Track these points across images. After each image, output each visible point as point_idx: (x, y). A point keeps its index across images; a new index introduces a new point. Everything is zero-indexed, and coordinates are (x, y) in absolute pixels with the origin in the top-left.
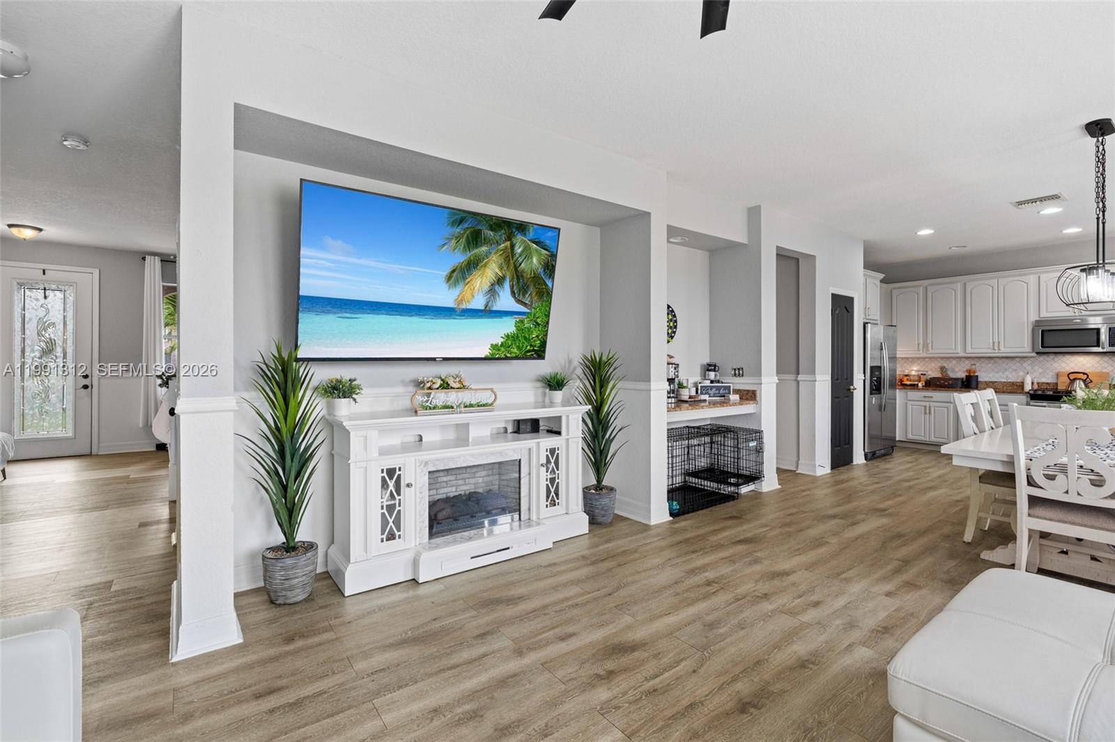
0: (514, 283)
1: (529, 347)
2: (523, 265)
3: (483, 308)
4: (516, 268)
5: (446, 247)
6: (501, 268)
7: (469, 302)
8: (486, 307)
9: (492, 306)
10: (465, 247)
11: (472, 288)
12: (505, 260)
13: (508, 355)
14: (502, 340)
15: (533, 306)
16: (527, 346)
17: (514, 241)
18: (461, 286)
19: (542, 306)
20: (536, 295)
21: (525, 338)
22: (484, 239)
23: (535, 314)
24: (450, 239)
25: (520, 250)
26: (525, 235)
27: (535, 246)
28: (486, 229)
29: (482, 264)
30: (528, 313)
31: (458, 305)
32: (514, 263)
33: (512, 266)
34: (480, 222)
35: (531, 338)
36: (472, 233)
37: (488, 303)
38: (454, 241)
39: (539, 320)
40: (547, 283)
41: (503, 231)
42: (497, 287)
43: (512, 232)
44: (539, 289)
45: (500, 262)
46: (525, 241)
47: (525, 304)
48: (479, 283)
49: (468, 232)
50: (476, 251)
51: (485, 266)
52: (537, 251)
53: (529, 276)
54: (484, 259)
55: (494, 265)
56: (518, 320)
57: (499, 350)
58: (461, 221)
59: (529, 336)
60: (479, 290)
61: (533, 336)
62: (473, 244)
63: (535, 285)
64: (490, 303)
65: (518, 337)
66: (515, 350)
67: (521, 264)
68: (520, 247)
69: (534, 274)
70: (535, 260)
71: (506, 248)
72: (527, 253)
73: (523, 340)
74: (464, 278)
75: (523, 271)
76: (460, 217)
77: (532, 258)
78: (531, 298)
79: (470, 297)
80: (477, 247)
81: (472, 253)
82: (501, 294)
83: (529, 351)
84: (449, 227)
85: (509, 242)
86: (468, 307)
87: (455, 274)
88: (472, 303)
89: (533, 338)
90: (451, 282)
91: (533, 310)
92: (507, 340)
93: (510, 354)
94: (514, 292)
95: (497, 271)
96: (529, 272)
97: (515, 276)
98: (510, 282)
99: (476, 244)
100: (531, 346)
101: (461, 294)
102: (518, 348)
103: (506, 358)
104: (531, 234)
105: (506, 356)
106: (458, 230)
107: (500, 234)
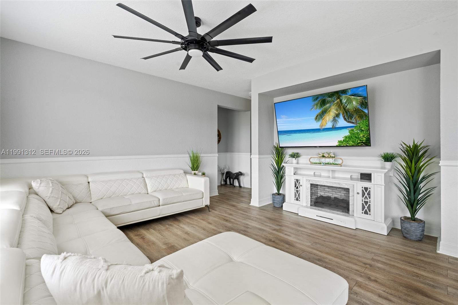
0: (345, 115)
1: (359, 141)
2: (348, 107)
3: (332, 127)
4: (344, 109)
5: (313, 109)
6: (337, 110)
7: (325, 126)
8: (333, 126)
9: (336, 126)
10: (320, 107)
11: (326, 120)
12: (338, 107)
13: (348, 145)
14: (344, 139)
15: (358, 122)
16: (358, 141)
17: (341, 98)
18: (321, 120)
19: (363, 122)
20: (358, 118)
21: (356, 137)
22: (327, 102)
23: (359, 127)
24: (314, 106)
25: (345, 101)
26: (346, 94)
27: (353, 97)
28: (327, 98)
29: (328, 111)
30: (355, 126)
31: (321, 127)
32: (343, 107)
33: (342, 108)
34: (324, 96)
35: (359, 137)
36: (322, 101)
37: (333, 125)
38: (315, 106)
39: (362, 129)
40: (364, 111)
41: (335, 96)
42: (336, 118)
43: (339, 95)
44: (360, 115)
45: (336, 108)
46: (347, 97)
47: (353, 123)
48: (328, 118)
49: (320, 101)
50: (325, 107)
51: (330, 111)
52: (354, 99)
53: (352, 110)
54: (328, 109)
55: (333, 110)
56: (350, 130)
57: (343, 143)
58: (317, 99)
59: (358, 136)
60: (328, 121)
61: (361, 136)
62: (323, 105)
63: (357, 114)
64: (334, 125)
65: (351, 137)
66: (351, 143)
67: (347, 107)
68: (345, 100)
69: (355, 109)
70: (354, 103)
71: (338, 102)
72: (349, 101)
73: (355, 138)
74: (322, 118)
75: (348, 109)
76: (316, 98)
77: (352, 102)
78: (356, 119)
79: (325, 124)
80: (325, 106)
81: (323, 108)
82: (339, 120)
83: (359, 143)
84: (313, 102)
85: (339, 100)
86: (325, 128)
87: (318, 117)
88: (326, 126)
89: (361, 137)
90: (317, 120)
91: (358, 125)
92: (346, 139)
93: (349, 144)
94: (345, 118)
95: (335, 112)
96: (352, 108)
97: (345, 112)
98: (342, 115)
99: (324, 104)
100: (360, 140)
101: (321, 123)
102: (353, 142)
103: (347, 146)
104: (350, 92)
105: (347, 145)
106: (316, 102)
107: (334, 98)
